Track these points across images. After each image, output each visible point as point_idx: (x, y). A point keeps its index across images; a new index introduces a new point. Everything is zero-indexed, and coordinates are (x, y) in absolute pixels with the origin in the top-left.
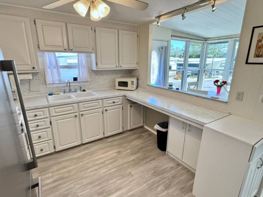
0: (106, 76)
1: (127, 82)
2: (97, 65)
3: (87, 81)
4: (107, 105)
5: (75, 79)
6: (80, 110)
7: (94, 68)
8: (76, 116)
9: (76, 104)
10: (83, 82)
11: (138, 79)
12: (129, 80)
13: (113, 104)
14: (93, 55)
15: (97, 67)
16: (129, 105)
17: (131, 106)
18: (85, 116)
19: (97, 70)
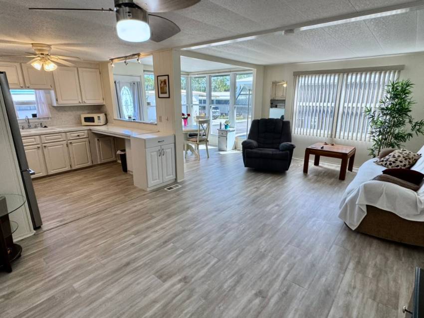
0: (70, 113)
1: (93, 118)
2: (57, 101)
3: (48, 118)
4: (71, 138)
5: (34, 116)
6: (43, 142)
7: (55, 104)
8: (38, 148)
9: (38, 137)
10: (44, 118)
11: (106, 115)
12: (95, 116)
13: (78, 138)
14: (52, 92)
15: (57, 103)
16: (96, 139)
17: (98, 140)
18: (49, 148)
19: (58, 105)
